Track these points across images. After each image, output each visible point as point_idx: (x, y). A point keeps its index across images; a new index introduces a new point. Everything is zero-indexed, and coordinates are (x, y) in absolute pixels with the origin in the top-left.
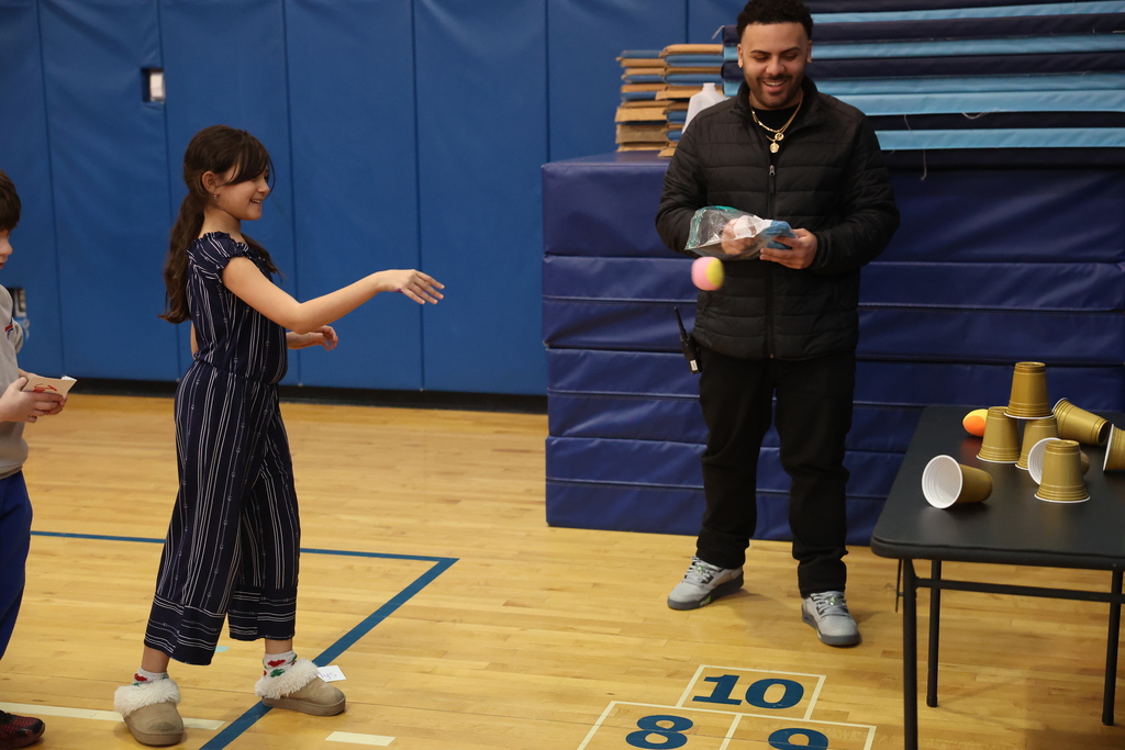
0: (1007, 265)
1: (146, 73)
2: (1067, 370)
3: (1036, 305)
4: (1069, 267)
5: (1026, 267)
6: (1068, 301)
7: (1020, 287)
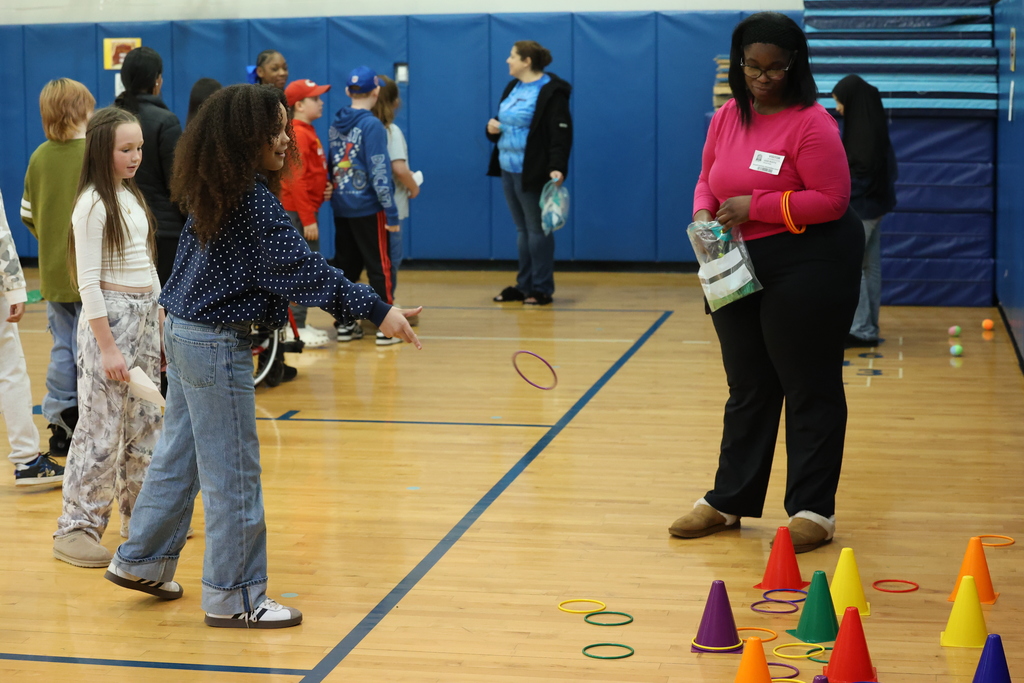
0: (938, 164)
1: (396, 66)
2: (965, 215)
3: (953, 182)
4: (966, 165)
5: (946, 165)
6: (967, 181)
7: (945, 174)
